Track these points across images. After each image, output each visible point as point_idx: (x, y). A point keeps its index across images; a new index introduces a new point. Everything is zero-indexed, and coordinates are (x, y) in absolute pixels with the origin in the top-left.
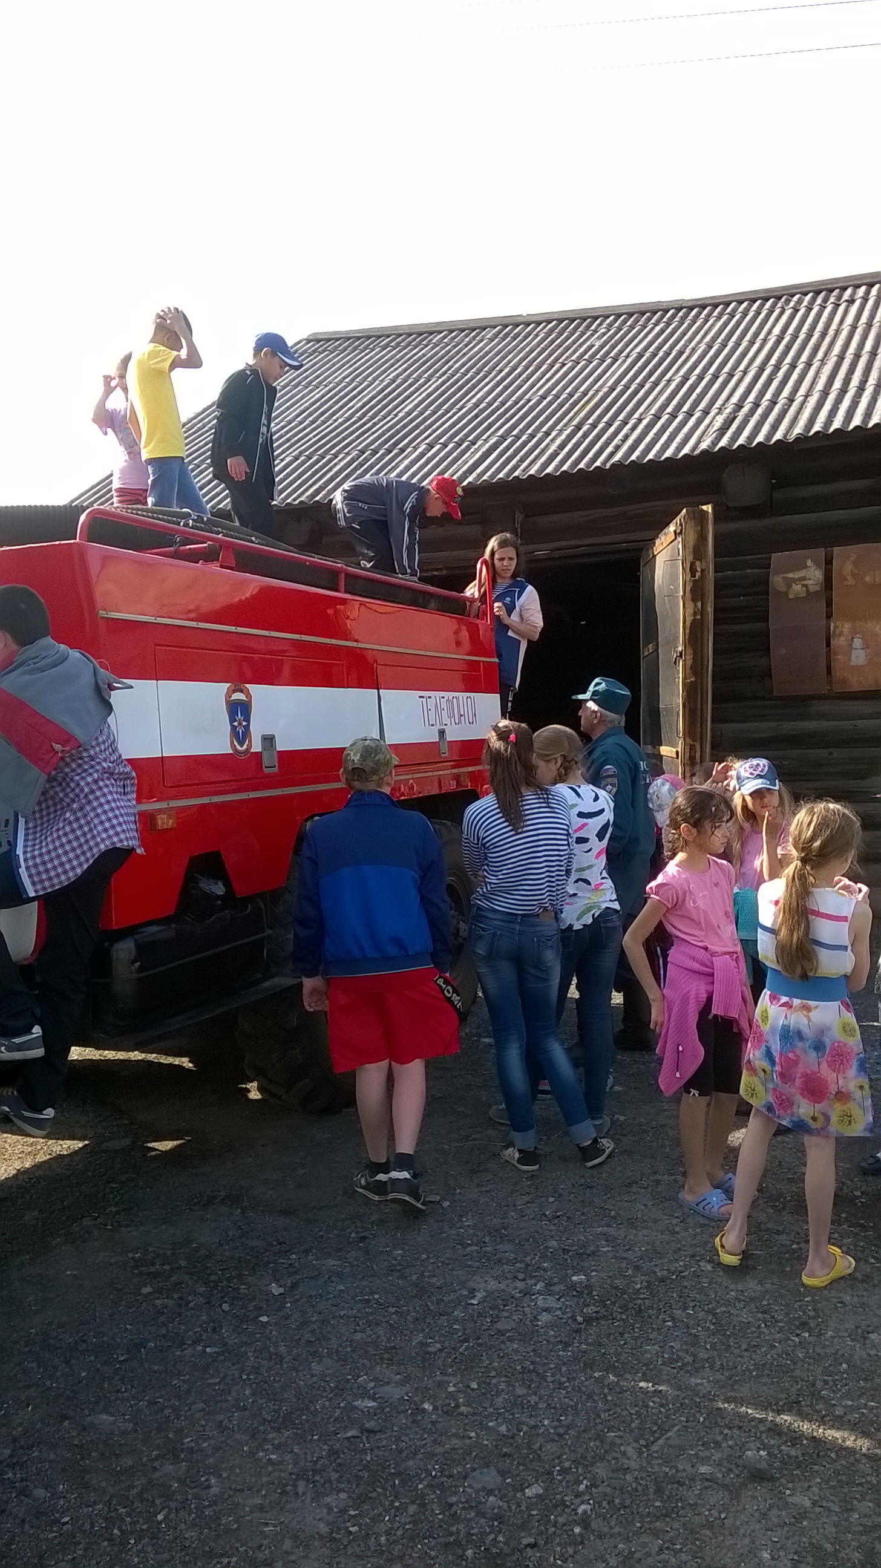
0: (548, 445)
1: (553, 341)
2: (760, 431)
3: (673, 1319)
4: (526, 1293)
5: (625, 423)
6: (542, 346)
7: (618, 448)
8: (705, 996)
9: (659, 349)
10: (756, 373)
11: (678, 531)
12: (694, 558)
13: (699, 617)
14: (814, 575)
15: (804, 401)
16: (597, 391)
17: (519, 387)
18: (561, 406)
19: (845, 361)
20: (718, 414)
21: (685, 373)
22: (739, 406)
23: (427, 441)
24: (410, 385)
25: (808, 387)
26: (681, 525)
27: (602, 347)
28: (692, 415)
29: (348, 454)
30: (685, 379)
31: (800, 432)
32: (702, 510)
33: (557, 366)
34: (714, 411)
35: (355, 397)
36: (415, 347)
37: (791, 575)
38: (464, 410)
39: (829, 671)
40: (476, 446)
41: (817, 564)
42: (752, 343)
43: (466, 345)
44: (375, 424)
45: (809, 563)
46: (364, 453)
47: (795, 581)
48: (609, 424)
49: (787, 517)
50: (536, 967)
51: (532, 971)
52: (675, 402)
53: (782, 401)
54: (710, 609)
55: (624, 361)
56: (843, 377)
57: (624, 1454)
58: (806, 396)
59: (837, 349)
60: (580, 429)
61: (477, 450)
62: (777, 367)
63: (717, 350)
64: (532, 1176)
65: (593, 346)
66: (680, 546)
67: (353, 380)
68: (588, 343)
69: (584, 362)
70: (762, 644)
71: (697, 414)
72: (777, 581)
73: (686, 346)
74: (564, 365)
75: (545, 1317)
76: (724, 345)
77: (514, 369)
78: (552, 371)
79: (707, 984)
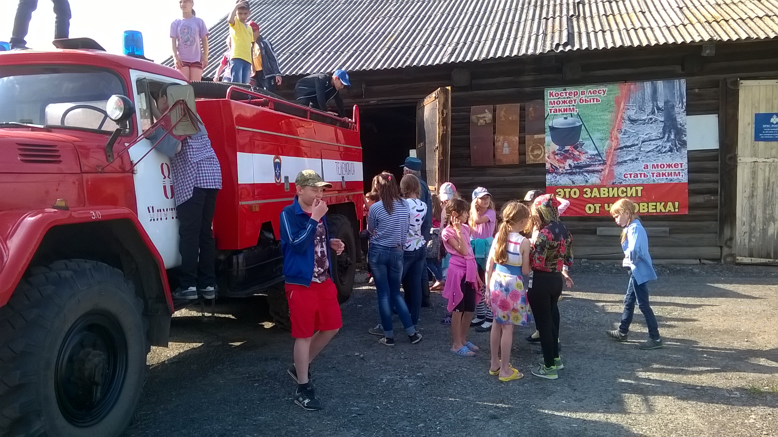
0: (376, 55)
1: (372, 7)
2: (467, 55)
3: (456, 383)
4: (402, 378)
5: (409, 47)
6: (368, 8)
7: (407, 59)
8: (463, 274)
9: (420, 14)
10: (464, 29)
11: (437, 97)
12: (443, 108)
13: (445, 132)
14: (488, 116)
15: (485, 43)
16: (395, 32)
17: (359, 28)
18: (380, 38)
19: (501, 25)
20: (449, 46)
21: (433, 27)
22: (458, 43)
23: (321, 50)
24: (309, 23)
25: (486, 37)
26: (438, 94)
27: (395, 11)
28: (438, 46)
29: (284, 54)
30: (433, 29)
31: (484, 57)
32: (446, 89)
33: (376, 19)
34: (447, 45)
35: (283, 27)
36: (309, 5)
37: (479, 116)
38: (336, 37)
39: (494, 156)
40: (344, 54)
41: (490, 111)
42: (460, 14)
43: (333, 6)
44: (295, 41)
45: (486, 111)
46: (292, 54)
47: (481, 118)
48: (402, 48)
49: (477, 91)
50: (395, 268)
51: (393, 269)
52: (430, 40)
53: (475, 42)
54: (449, 129)
55: (405, 19)
56: (500, 33)
57: (449, 415)
58: (486, 41)
59: (497, 20)
60: (390, 49)
61: (344, 56)
62: (472, 26)
63: (446, 16)
64: (392, 347)
65: (391, 10)
66: (437, 103)
67: (281, 19)
68: (389, 9)
69: (388, 18)
70: (467, 144)
71: (440, 46)
72: (473, 118)
73: (432, 13)
74: (378, 18)
75: (410, 384)
76: (449, 14)
77: (356, 19)
78: (373, 21)
79: (463, 270)
